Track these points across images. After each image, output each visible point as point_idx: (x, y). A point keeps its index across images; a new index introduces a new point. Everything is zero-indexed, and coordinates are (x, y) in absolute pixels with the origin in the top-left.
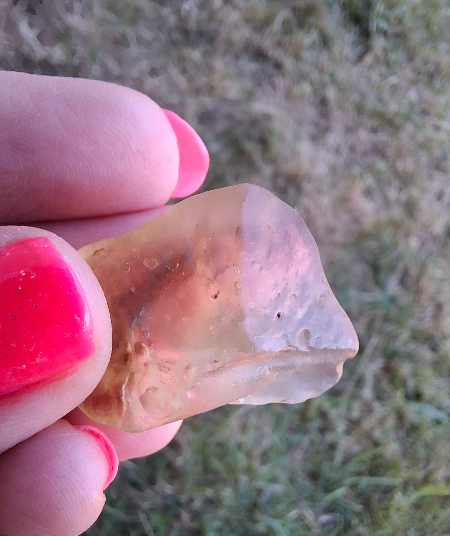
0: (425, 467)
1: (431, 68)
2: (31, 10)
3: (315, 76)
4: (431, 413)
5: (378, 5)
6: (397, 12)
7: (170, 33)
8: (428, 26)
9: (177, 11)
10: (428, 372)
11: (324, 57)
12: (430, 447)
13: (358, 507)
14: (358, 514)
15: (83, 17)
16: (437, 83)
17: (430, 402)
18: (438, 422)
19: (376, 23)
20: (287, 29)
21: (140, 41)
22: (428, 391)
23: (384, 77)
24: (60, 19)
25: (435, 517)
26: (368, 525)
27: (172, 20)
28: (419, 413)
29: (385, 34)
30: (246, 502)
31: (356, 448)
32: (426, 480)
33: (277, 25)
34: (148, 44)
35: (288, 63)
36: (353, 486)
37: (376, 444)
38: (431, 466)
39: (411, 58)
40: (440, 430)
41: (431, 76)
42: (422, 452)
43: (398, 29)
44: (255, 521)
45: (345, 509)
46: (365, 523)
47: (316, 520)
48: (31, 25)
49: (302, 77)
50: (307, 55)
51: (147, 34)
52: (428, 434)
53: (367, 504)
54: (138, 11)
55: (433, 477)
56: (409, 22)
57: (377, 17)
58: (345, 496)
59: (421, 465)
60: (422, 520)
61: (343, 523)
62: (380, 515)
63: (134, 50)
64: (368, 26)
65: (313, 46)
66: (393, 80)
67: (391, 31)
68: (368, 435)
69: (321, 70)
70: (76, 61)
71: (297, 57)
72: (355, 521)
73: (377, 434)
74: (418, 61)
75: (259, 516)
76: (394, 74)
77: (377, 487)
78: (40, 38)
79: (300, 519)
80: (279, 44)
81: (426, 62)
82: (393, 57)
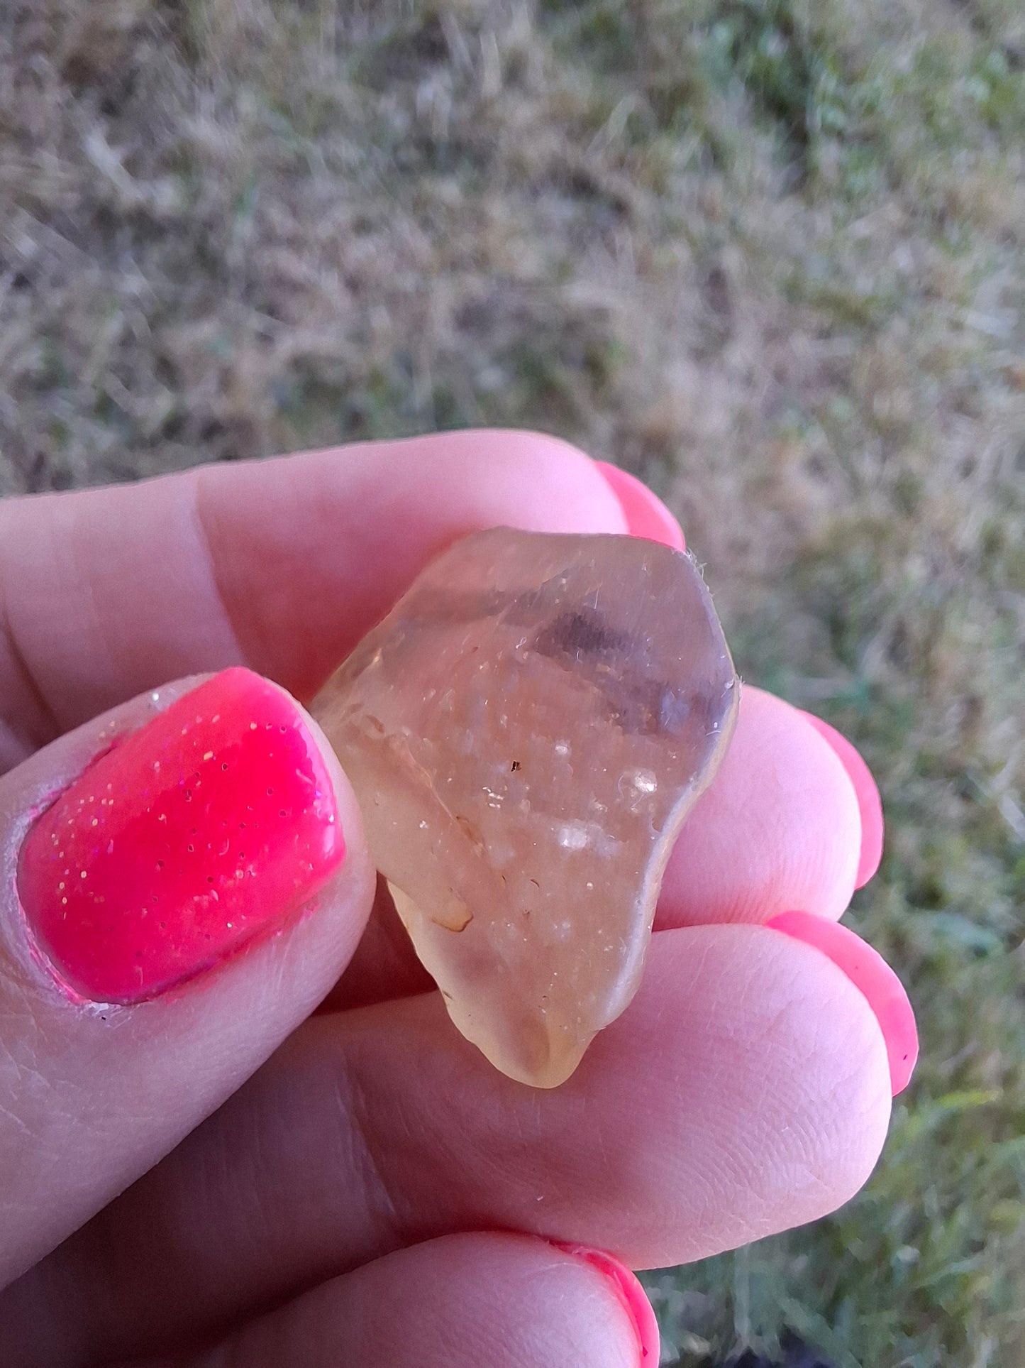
0: (955, 1052)
1: (938, 201)
2: (109, 109)
3: (697, 226)
4: (963, 933)
5: (823, 77)
6: (863, 90)
7: (395, 149)
8: (929, 118)
9: (409, 104)
10: (955, 845)
11: (715, 188)
12: (963, 1006)
15: (217, 120)
16: (954, 233)
17: (962, 909)
18: (980, 953)
19: (821, 115)
20: (636, 133)
21: (333, 166)
22: (956, 886)
23: (840, 223)
24: (172, 126)
25: (982, 1162)
27: (399, 122)
28: (937, 933)
29: (840, 136)
32: (959, 1081)
33: (616, 125)
34: (352, 173)
35: (641, 202)
38: (969, 1049)
39: (895, 182)
40: (986, 969)
41: (940, 219)
42: (948, 1019)
43: (866, 124)
48: (112, 140)
49: (670, 230)
50: (681, 185)
51: (348, 151)
52: (961, 979)
54: (330, 107)
55: (972, 1075)
56: (888, 110)
57: (824, 98)
59: (947, 1047)
60: (953, 1168)
63: (321, 185)
64: (804, 119)
65: (692, 165)
66: (862, 228)
67: (851, 129)
69: (709, 213)
70: (203, 209)
71: (659, 188)
74: (912, 188)
76: (860, 216)
78: (132, 166)
80: (621, 164)
81: (927, 190)
82: (858, 181)
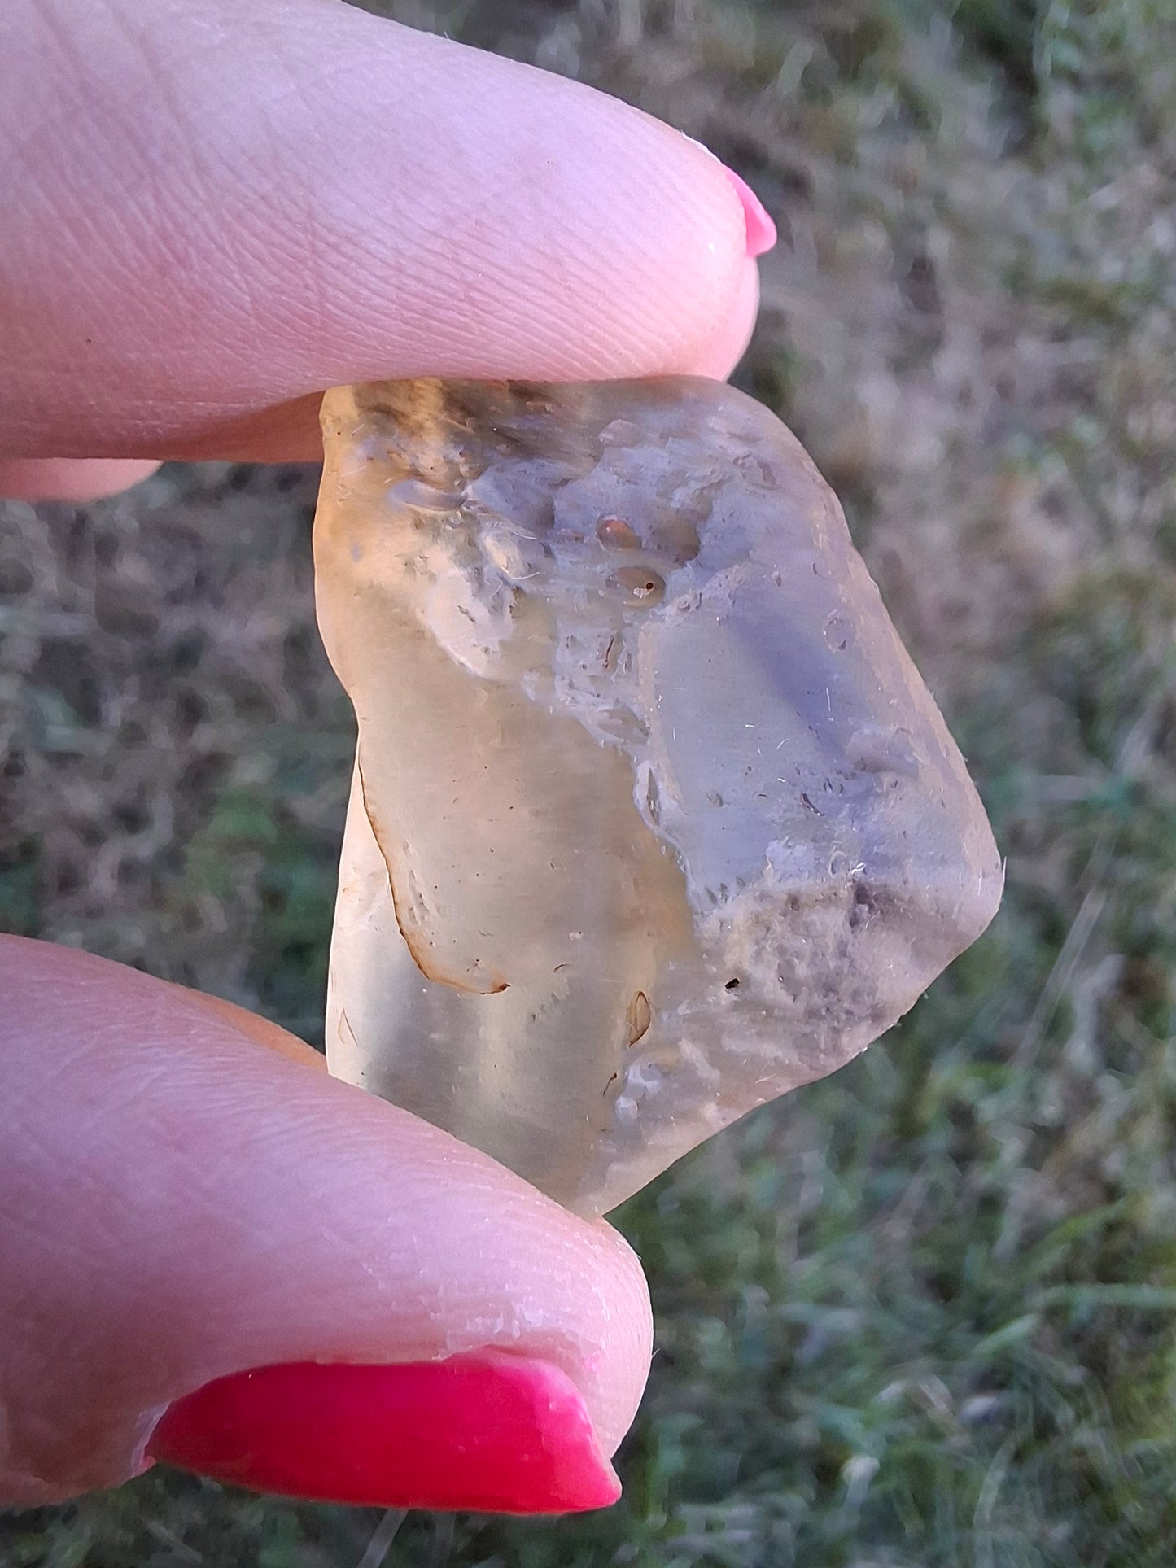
3: (893, 201)
6: (1104, 21)
11: (914, 154)
13: (1074, 1374)
14: (1073, 1394)
19: (1051, 54)
20: (813, 89)
23: (1078, 193)
26: (1104, 1424)
29: (1075, 80)
30: (760, 1361)
31: (1057, 1206)
33: (788, 80)
35: (821, 174)
36: (1054, 1313)
37: (1112, 1192)
39: (1150, 136)
43: (1109, 63)
44: (788, 1415)
45: (1034, 1379)
46: (1096, 1417)
47: (955, 1412)
49: (856, 208)
50: (869, 151)
53: (1097, 1362)
56: (1138, 43)
57: (1054, 33)
58: (1033, 1340)
61: (1030, 1421)
62: (1139, 1395)
64: (1030, 63)
65: (886, 125)
66: (1106, 197)
67: (1089, 71)
68: (1090, 1170)
69: (906, 184)
71: (844, 156)
72: (1064, 1414)
73: (1114, 1165)
74: (1172, 143)
75: (797, 1400)
76: (1105, 181)
77: (1122, 1314)
79: (912, 1407)
80: (795, 129)
82: (1099, 136)
